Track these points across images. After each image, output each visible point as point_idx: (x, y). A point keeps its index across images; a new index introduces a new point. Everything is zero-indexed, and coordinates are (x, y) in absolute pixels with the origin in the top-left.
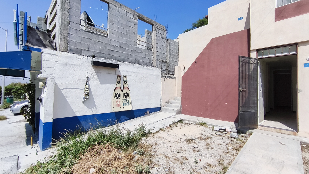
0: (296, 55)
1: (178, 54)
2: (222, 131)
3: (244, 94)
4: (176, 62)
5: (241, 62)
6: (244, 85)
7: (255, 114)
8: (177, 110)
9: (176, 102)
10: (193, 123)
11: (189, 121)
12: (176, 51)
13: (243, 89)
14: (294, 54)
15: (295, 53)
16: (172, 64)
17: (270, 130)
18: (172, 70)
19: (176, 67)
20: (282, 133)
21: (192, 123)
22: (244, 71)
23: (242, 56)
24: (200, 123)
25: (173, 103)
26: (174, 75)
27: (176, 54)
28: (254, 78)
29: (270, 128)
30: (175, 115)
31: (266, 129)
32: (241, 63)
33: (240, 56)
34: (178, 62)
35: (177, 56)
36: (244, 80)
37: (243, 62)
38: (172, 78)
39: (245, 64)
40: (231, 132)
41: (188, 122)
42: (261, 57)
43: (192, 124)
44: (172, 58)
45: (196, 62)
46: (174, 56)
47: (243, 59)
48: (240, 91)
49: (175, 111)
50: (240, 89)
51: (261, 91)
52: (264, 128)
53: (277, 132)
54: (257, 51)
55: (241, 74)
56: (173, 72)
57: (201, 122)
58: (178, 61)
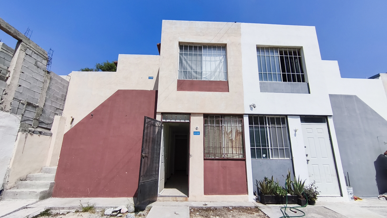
0: (189, 123)
1: (64, 98)
2: (115, 213)
3: (146, 161)
4: (59, 109)
5: (147, 123)
6: (147, 150)
7: (155, 184)
8: (41, 193)
9: (44, 177)
10: (70, 210)
11: (63, 208)
12: (61, 93)
13: (146, 155)
14: (188, 122)
15: (188, 121)
16: (50, 111)
17: (168, 200)
18: (47, 121)
19: (57, 118)
20: (177, 201)
21: (68, 211)
22: (148, 134)
23: (148, 117)
24: (83, 208)
25: (37, 179)
26: (50, 129)
27: (60, 98)
28: (157, 142)
29: (168, 198)
30: (37, 202)
31: (165, 200)
32: (146, 125)
33: (146, 117)
34: (63, 110)
35: (63, 102)
36: (148, 144)
37: (149, 123)
38: (45, 134)
39: (151, 127)
40: (127, 212)
41: (62, 211)
42: (164, 121)
43: (68, 213)
44: (52, 102)
45: (92, 115)
46: (57, 99)
47: (149, 120)
48: (142, 157)
49: (37, 195)
50: (143, 154)
51: (163, 156)
52: (163, 199)
53: (173, 201)
54: (162, 114)
55: (145, 138)
56: (50, 124)
57: (85, 205)
58: (63, 108)
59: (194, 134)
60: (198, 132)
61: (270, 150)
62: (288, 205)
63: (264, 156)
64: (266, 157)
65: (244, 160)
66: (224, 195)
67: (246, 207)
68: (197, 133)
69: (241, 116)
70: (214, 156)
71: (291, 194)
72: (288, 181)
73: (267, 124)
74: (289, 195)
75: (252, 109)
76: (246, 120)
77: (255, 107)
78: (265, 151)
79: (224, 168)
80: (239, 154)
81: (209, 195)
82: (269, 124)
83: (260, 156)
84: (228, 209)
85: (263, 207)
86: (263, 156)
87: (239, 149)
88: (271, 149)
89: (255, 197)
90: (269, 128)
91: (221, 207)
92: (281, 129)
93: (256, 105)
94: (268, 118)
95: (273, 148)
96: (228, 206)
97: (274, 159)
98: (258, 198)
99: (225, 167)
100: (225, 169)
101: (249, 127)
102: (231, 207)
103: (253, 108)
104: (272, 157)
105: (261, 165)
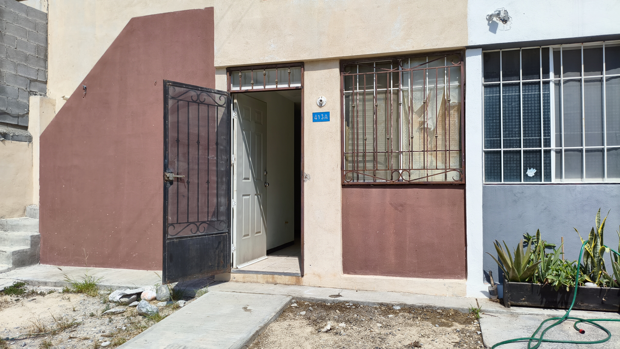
0: (299, 91)
1: (43, 54)
2: (126, 300)
3: (183, 189)
4: (36, 81)
5: (173, 98)
6: (183, 165)
7: (219, 243)
8: (14, 253)
9: (24, 226)
10: (56, 288)
11: (45, 284)
12: (33, 43)
13: (179, 176)
14: (297, 89)
15: (299, 85)
16: (16, 87)
17: (255, 280)
18: (15, 111)
19: (34, 101)
20: (276, 284)
21: (52, 288)
22: (183, 128)
23: (174, 83)
24: (76, 284)
25: (14, 228)
26: (26, 128)
27: (32, 54)
28: (217, 144)
29: (255, 276)
30: (9, 270)
31: (248, 279)
32: (171, 102)
33: (169, 82)
34: (46, 83)
35: (42, 63)
36: (182, 150)
37: (180, 98)
38: (14, 138)
39: (188, 106)
40: (155, 299)
41: (43, 289)
42: (237, 89)
43: (51, 292)
44: (16, 66)
45: (85, 89)
46: (27, 58)
47: (178, 89)
48: (167, 182)
49: (8, 257)
50: (168, 175)
51: (251, 180)
52: (244, 278)
53: (267, 282)
55: (172, 134)
56: (23, 116)
57: (81, 281)
58: (46, 78)
59: (314, 121)
60: (324, 113)
61: (553, 154)
62: (573, 313)
63: (531, 172)
64: (538, 176)
65: (461, 185)
66: (398, 278)
67: (444, 309)
68: (321, 117)
69: (457, 55)
70: (372, 178)
71: (601, 284)
72: (595, 246)
73: (552, 74)
74: (591, 285)
75: (493, 28)
76: (474, 65)
77: (505, 21)
78: (535, 159)
79: (400, 208)
80: (446, 169)
81: (355, 273)
82: (557, 73)
83: (514, 174)
84: (387, 309)
85: (497, 312)
86: (526, 176)
87: (448, 155)
88: (559, 152)
89: (487, 287)
90: (558, 84)
91: (374, 304)
92: (602, 85)
93: (510, 14)
94: (556, 53)
95: (563, 148)
96: (393, 303)
97: (564, 181)
98: (497, 289)
99: (402, 205)
100: (400, 211)
101: (486, 86)
102: (398, 305)
103: (500, 23)
104: (559, 175)
105: (515, 201)
